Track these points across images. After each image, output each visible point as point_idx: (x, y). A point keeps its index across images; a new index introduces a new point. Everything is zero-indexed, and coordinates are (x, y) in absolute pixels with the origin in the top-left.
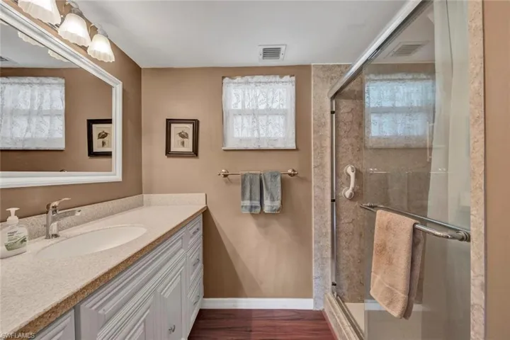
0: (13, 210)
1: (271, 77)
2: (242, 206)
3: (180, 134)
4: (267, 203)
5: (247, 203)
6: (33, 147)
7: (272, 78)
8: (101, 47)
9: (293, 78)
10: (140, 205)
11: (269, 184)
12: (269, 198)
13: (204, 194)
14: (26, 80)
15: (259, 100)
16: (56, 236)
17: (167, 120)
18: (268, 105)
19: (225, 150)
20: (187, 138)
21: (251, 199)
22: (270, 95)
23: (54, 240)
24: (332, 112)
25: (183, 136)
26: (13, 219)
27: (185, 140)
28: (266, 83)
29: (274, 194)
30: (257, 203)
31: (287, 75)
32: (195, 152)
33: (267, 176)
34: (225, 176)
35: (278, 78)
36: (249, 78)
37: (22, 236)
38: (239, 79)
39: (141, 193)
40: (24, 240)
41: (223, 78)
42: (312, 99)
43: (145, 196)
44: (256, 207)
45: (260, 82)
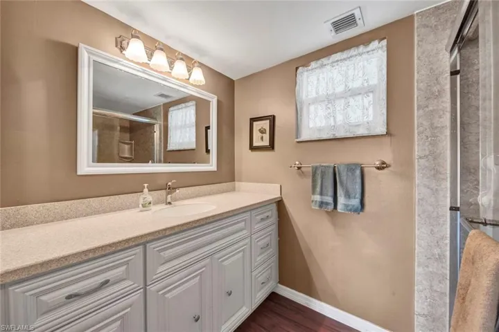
0: (146, 185)
1: (352, 50)
2: (313, 201)
3: (260, 130)
4: (341, 200)
5: (317, 198)
6: (182, 149)
7: (353, 52)
8: (198, 76)
9: (384, 42)
10: (233, 190)
11: (344, 178)
12: (343, 196)
13: (278, 186)
14: (180, 106)
15: (336, 82)
16: (170, 203)
17: (251, 119)
18: (346, 86)
19: (298, 142)
20: (265, 133)
21: (321, 194)
22: (351, 73)
23: (168, 206)
24: (454, 73)
25: (262, 131)
26: (146, 190)
27: (264, 135)
28: (345, 59)
29: (351, 191)
30: (330, 199)
31: (374, 40)
32: (272, 146)
33: (341, 169)
34: (299, 168)
35: (361, 49)
36: (324, 61)
37: (149, 200)
38: (313, 64)
39: (234, 181)
40: (150, 203)
41: (297, 68)
42: (416, 61)
43: (237, 184)
44: (327, 204)
45: (337, 61)
